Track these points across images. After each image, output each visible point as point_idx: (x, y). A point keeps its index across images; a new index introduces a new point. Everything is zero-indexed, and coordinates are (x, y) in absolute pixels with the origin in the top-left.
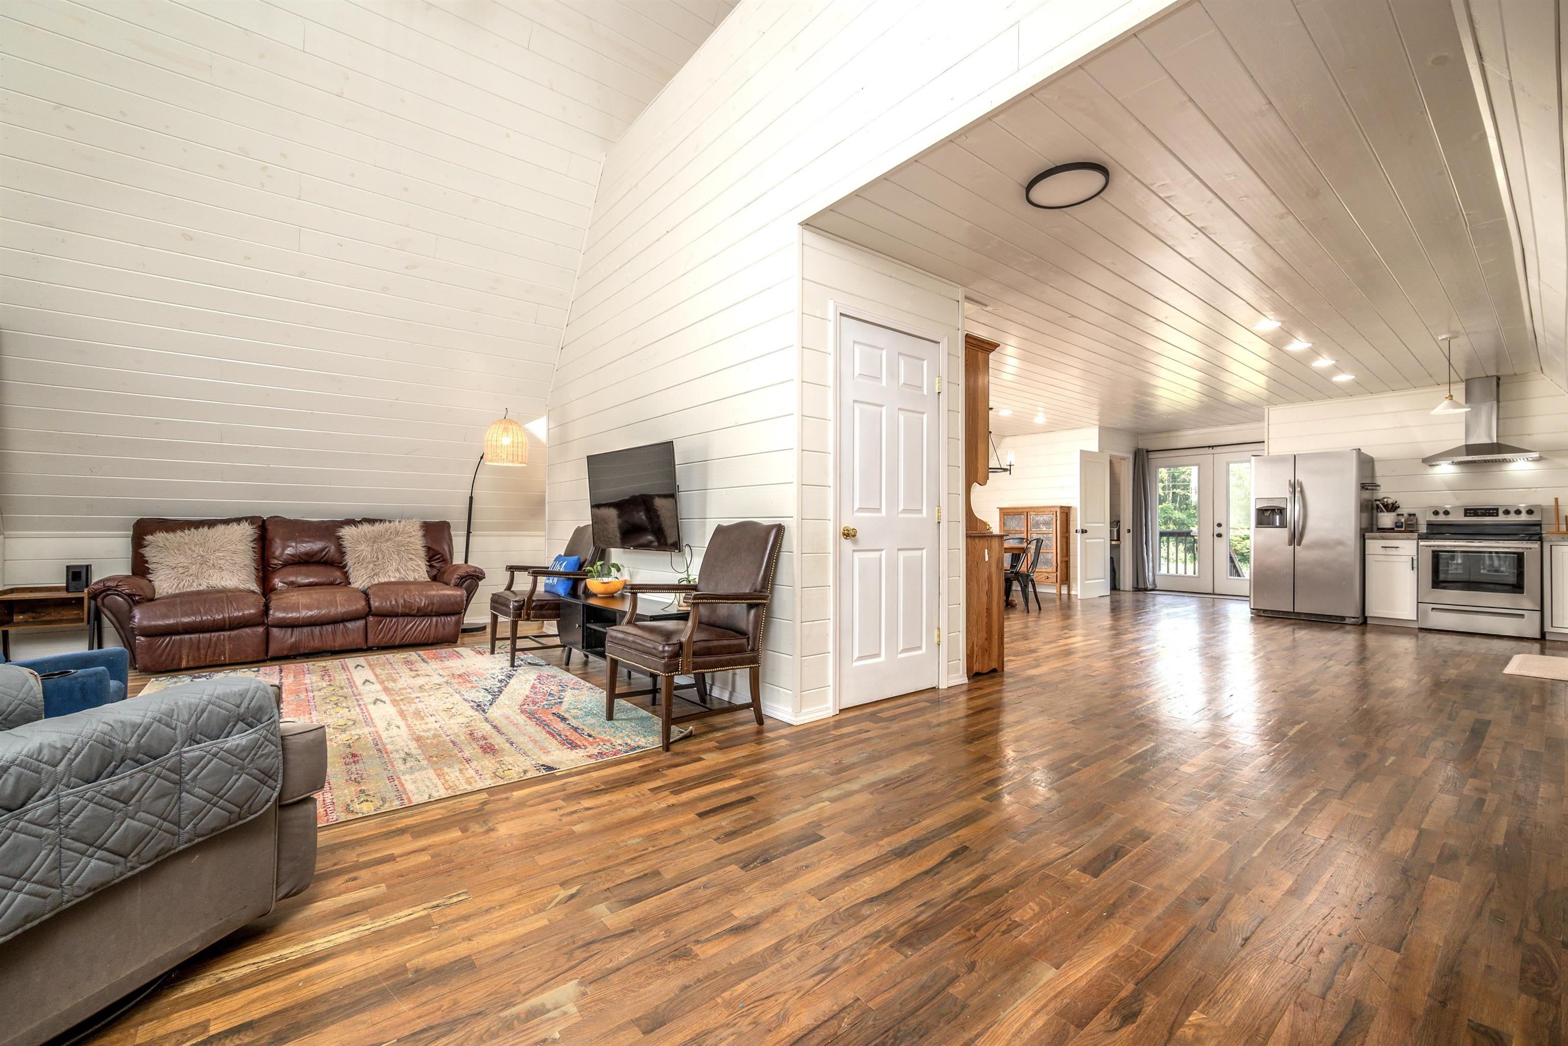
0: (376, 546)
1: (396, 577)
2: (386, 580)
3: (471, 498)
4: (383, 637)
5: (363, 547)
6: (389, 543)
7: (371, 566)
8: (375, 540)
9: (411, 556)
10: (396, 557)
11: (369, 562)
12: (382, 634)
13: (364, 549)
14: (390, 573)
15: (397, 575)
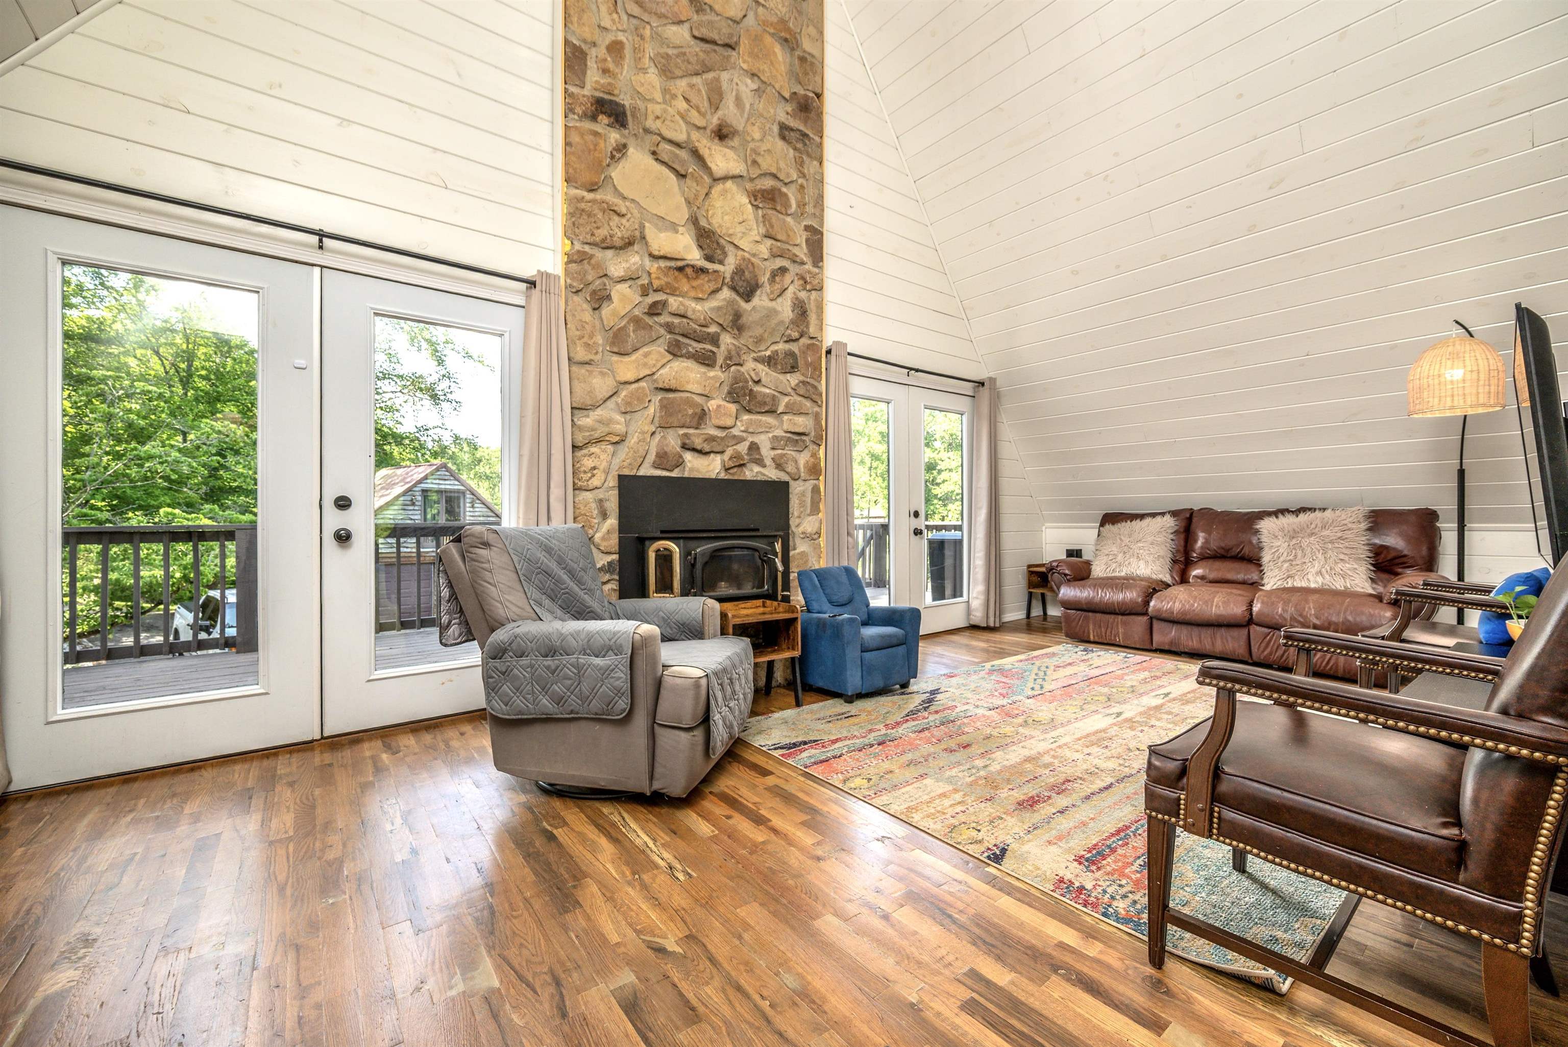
0: (1294, 541)
1: (1317, 582)
2: (1304, 584)
3: (1461, 473)
4: (1271, 653)
5: (1279, 544)
6: (1312, 539)
7: (1286, 565)
8: (1293, 534)
9: (1342, 557)
10: (1320, 556)
11: (1284, 561)
12: (1268, 650)
13: (1281, 545)
14: (1310, 576)
15: (1320, 579)
